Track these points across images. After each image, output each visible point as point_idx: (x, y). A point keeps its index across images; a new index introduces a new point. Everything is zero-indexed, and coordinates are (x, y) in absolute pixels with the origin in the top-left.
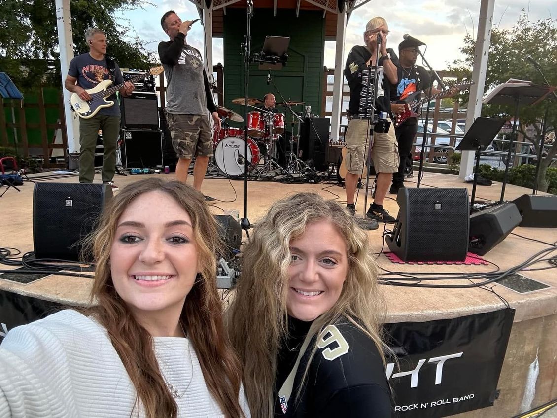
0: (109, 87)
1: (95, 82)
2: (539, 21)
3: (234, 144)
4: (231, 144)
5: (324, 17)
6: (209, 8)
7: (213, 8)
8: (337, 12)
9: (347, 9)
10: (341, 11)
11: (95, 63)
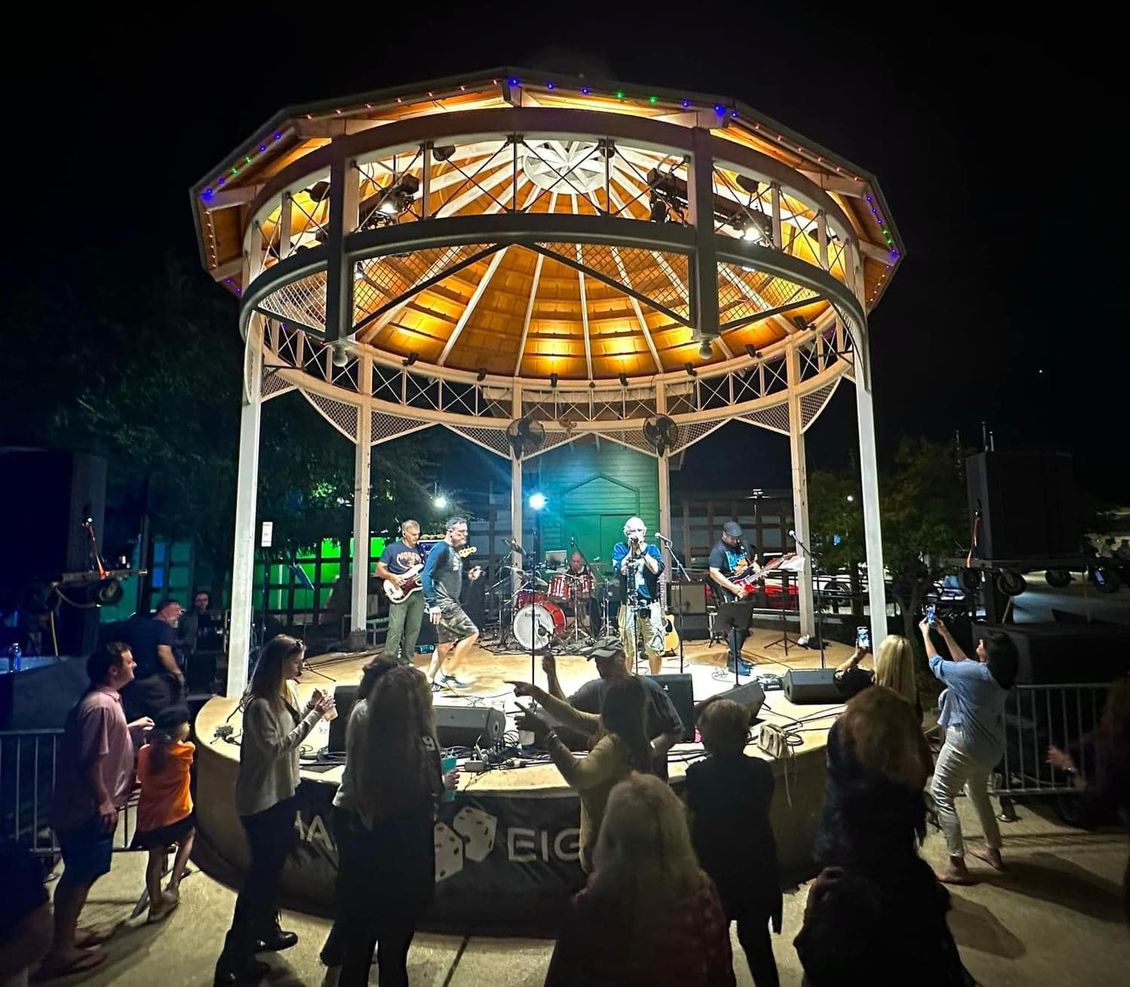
1: (406, 568)
6: (518, 458)
7: (523, 458)
8: (657, 455)
9: (668, 453)
10: (661, 456)
11: (408, 550)
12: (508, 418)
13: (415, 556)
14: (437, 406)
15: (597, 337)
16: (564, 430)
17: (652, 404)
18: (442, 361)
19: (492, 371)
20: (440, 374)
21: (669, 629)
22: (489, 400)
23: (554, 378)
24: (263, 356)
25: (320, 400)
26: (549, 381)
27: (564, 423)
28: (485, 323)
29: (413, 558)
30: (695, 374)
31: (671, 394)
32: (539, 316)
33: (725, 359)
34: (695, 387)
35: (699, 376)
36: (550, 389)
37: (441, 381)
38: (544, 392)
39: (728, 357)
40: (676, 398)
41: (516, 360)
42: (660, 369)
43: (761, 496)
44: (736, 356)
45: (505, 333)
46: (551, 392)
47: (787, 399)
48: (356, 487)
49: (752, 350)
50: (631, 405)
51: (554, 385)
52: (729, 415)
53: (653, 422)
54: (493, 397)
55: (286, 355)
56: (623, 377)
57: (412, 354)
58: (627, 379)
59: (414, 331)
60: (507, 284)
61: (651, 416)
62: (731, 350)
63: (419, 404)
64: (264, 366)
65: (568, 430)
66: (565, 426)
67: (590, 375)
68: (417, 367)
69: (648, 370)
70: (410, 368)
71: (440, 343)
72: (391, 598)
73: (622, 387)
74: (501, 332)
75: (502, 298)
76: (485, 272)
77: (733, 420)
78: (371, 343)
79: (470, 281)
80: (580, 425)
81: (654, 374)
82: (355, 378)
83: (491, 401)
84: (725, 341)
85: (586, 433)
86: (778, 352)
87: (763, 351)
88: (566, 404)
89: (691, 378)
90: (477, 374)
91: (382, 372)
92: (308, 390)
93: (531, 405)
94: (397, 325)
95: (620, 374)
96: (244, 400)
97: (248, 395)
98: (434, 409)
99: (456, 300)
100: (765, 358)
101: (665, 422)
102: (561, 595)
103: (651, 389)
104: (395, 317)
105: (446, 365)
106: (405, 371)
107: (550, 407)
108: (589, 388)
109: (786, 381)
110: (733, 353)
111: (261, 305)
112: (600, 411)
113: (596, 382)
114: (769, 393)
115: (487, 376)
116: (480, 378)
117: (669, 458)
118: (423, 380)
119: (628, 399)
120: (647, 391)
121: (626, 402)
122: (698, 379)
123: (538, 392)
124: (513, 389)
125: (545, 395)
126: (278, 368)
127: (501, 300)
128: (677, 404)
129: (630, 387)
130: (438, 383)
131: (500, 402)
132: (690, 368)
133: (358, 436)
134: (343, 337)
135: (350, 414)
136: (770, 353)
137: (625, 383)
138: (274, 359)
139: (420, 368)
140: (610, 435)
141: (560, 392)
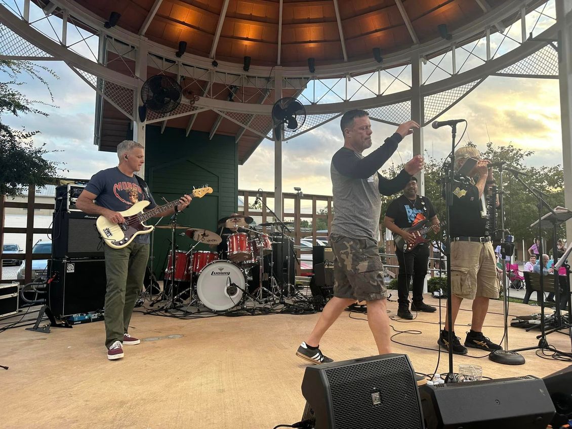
0: (146, 209)
1: (129, 203)
2: (442, 159)
3: (223, 271)
4: (220, 271)
5: (236, 142)
6: (142, 121)
7: (147, 121)
16: (187, 102)
23: (181, 48)
26: (175, 51)
27: (189, 95)
31: (287, 87)
36: (173, 57)
38: (167, 60)
42: (279, 62)
46: (175, 62)
50: (250, 91)
56: (248, 62)
58: (250, 66)
65: (190, 102)
66: (187, 98)
67: (213, 55)
73: (243, 73)
80: (202, 101)
81: (272, 66)
85: (207, 109)
89: (308, 74)
95: (244, 59)
103: (268, 79)
107: (172, 77)
108: (211, 67)
112: (221, 91)
113: (219, 62)
115: (116, 26)
116: (108, 26)
119: (247, 86)
120: (264, 81)
121: (246, 88)
123: (161, 58)
124: (138, 48)
125: (170, 64)
129: (250, 73)
131: (124, 59)
137: (246, 69)
140: (229, 115)
141: (183, 64)
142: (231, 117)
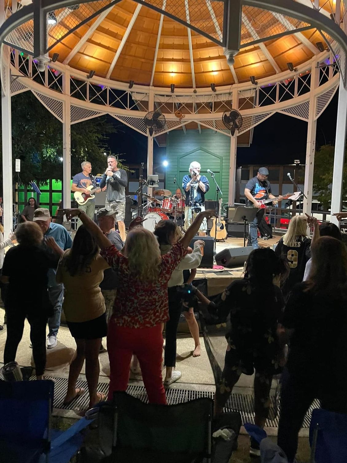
1: (86, 187)
6: (151, 135)
7: (154, 135)
8: (230, 135)
9: (237, 133)
10: (233, 135)
11: (86, 178)
12: (146, 111)
13: (89, 181)
14: (107, 104)
15: (199, 60)
16: (178, 119)
17: (229, 103)
18: (109, 76)
19: (137, 82)
20: (108, 84)
21: (222, 228)
22: (136, 100)
23: (173, 87)
24: (10, 69)
25: (43, 97)
26: (170, 89)
27: (178, 115)
28: (132, 52)
29: (89, 182)
30: (256, 84)
31: (242, 97)
32: (164, 47)
33: (275, 73)
34: (256, 92)
35: (259, 85)
36: (170, 94)
37: (108, 88)
38: (167, 96)
39: (277, 72)
40: (245, 99)
41: (151, 75)
42: (236, 81)
43: (298, 164)
44: (282, 71)
45: (144, 58)
46: (171, 96)
47: (309, 99)
48: (64, 147)
49: (291, 66)
50: (217, 104)
51: (172, 91)
52: (275, 110)
53: (228, 114)
54: (138, 99)
55: (23, 70)
56: (213, 86)
57: (92, 71)
58: (216, 88)
59: (92, 57)
60: (144, 27)
61: (227, 110)
62: (280, 68)
63: (96, 101)
64: (11, 75)
65: (180, 119)
66: (177, 117)
67: (194, 86)
68: (94, 79)
69: (228, 82)
70: (91, 80)
71: (106, 64)
72: (78, 202)
73: (212, 93)
74: (141, 58)
75: (141, 36)
76: (130, 19)
77: (277, 113)
78: (69, 64)
79: (122, 25)
80: (187, 116)
81: (232, 84)
82: (61, 85)
83: (136, 101)
84: (276, 62)
85: (190, 121)
86: (307, 67)
87: (298, 67)
88: (180, 103)
89: (254, 86)
90: (129, 85)
91: (76, 83)
92: (35, 91)
93: (160, 104)
94: (83, 53)
95: (211, 84)
96: (2, 94)
97: (4, 92)
98: (104, 105)
99: (115, 37)
100: (299, 72)
101: (235, 115)
102: (168, 208)
103: (230, 94)
104: (81, 48)
105: (111, 79)
106: (89, 81)
107: (169, 105)
108: (193, 94)
109: (310, 87)
110: (281, 69)
111: (5, 40)
112: (200, 108)
113: (197, 90)
114: (299, 95)
115: (134, 85)
116: (131, 87)
117: (238, 137)
118: (98, 88)
119: (216, 101)
120: (227, 95)
121: (215, 102)
122: (258, 87)
123: (163, 96)
124: (149, 94)
125: (169, 98)
126: (18, 76)
127: (141, 37)
128: (245, 103)
129: (217, 93)
130: (107, 89)
131: (141, 102)
132: (253, 79)
133: (64, 119)
134: (42, 55)
135: (59, 106)
136: (302, 69)
137: (214, 90)
138: (16, 71)
139: (96, 80)
140: (204, 123)
141: (176, 96)
142: (205, 124)
